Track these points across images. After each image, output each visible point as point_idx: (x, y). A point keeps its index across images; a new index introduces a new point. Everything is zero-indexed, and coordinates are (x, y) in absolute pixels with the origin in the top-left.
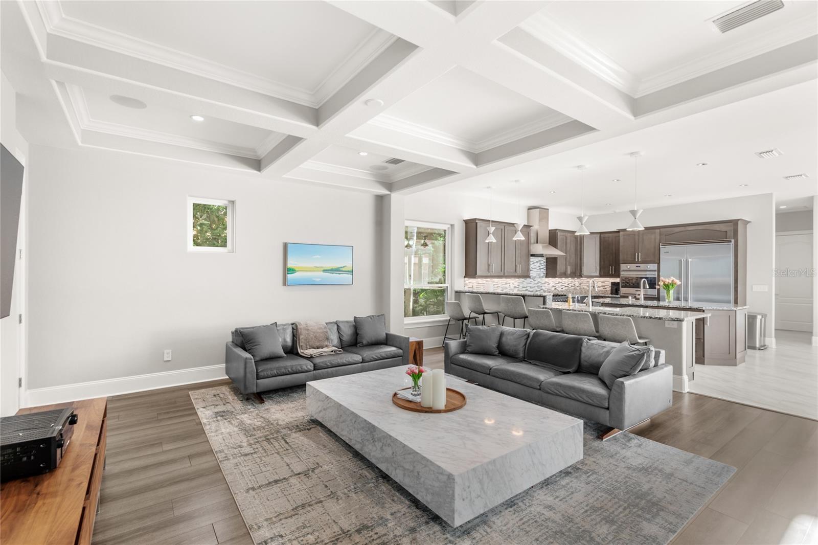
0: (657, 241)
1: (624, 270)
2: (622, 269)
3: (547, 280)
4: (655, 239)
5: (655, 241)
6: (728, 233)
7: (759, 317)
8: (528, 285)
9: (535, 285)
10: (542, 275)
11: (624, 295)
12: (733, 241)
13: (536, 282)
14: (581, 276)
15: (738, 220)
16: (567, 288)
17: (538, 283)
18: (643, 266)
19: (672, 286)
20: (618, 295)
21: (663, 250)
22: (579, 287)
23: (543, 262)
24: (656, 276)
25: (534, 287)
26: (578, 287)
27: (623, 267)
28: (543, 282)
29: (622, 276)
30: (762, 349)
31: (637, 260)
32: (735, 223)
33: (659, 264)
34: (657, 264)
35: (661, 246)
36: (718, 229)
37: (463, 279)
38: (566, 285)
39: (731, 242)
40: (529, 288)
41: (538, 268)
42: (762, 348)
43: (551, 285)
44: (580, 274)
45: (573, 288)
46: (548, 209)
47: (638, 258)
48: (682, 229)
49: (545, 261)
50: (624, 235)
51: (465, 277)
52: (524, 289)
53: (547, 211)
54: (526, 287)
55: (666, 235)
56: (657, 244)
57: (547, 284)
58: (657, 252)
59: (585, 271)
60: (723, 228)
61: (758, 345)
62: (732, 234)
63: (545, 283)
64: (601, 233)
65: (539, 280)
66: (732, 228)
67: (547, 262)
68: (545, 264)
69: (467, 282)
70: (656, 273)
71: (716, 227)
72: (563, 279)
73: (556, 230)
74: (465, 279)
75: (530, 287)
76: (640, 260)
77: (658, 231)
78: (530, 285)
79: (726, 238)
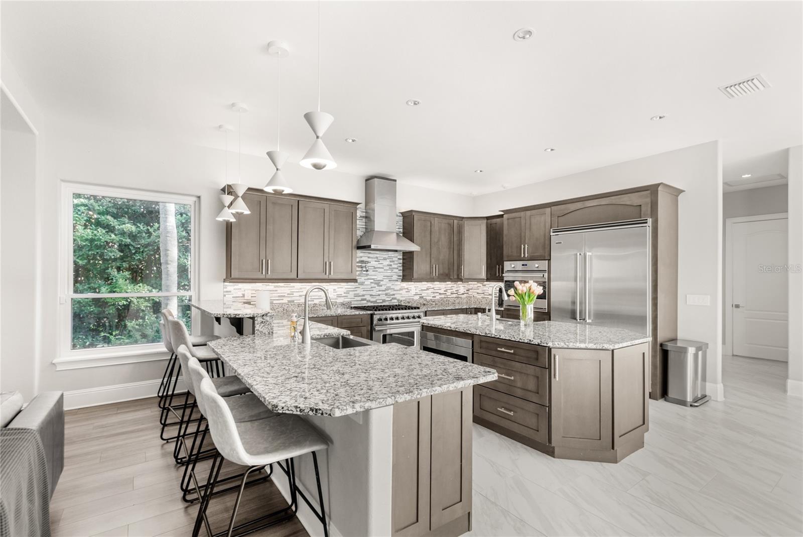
0: (548, 225)
1: (508, 271)
2: (506, 269)
3: (405, 285)
4: (545, 222)
5: (545, 224)
6: (643, 209)
7: (691, 351)
8: (364, 293)
9: (380, 292)
10: (395, 277)
12: (650, 221)
13: (383, 288)
14: (459, 279)
15: (658, 185)
16: (443, 296)
17: (388, 290)
18: (530, 265)
19: (529, 296)
20: (502, 307)
21: (554, 239)
22: (465, 295)
23: (396, 259)
24: (546, 279)
25: (379, 295)
26: (463, 294)
27: (508, 265)
28: (397, 288)
29: (505, 279)
30: (697, 406)
31: (522, 256)
32: (653, 190)
33: (549, 260)
34: (547, 262)
35: (552, 234)
36: (628, 203)
37: (223, 283)
38: (442, 292)
39: (646, 223)
40: (368, 298)
41: (387, 268)
42: (696, 404)
43: (413, 292)
44: (458, 275)
45: (454, 296)
46: (395, 181)
47: (524, 253)
48: (579, 205)
49: (401, 257)
50: (508, 219)
51: (225, 281)
52: (359, 298)
53: (394, 182)
54: (363, 295)
55: (558, 217)
56: (547, 231)
57: (404, 291)
58: (547, 242)
59: (466, 272)
60: (634, 199)
61: (689, 399)
62: (649, 209)
63: (401, 290)
64: (488, 218)
65: (388, 285)
66: (648, 200)
67: (403, 259)
68: (401, 261)
69: (229, 289)
70: (546, 275)
71: (626, 199)
72: (436, 283)
73: (411, 211)
74: (226, 284)
75: (371, 295)
76: (526, 256)
77: (548, 210)
78: (371, 293)
79: (641, 218)
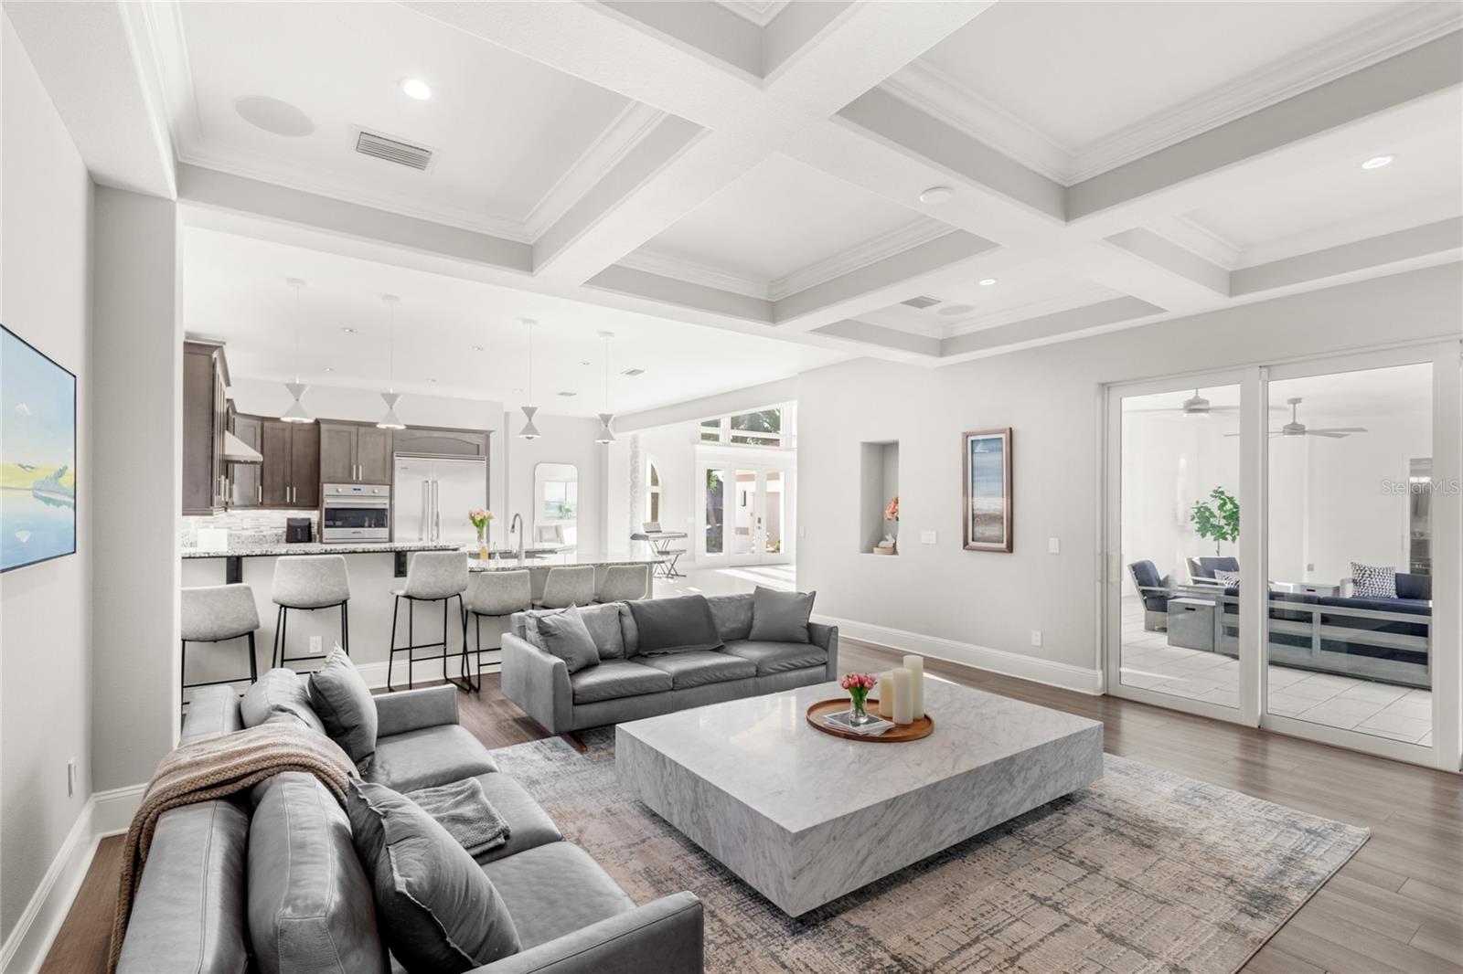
0: (389, 448)
1: (328, 496)
2: (325, 493)
4: (385, 445)
5: (385, 448)
6: (480, 448)
11: (328, 541)
12: (485, 459)
18: (366, 489)
21: (399, 462)
24: (387, 507)
27: (328, 489)
29: (325, 506)
31: (354, 478)
32: (486, 435)
33: (391, 486)
34: (388, 487)
35: (395, 458)
36: (469, 441)
47: (357, 475)
50: (329, 431)
55: (401, 440)
58: (389, 467)
60: (474, 439)
62: (484, 449)
66: (484, 441)
70: (387, 501)
76: (360, 479)
79: (479, 455)
